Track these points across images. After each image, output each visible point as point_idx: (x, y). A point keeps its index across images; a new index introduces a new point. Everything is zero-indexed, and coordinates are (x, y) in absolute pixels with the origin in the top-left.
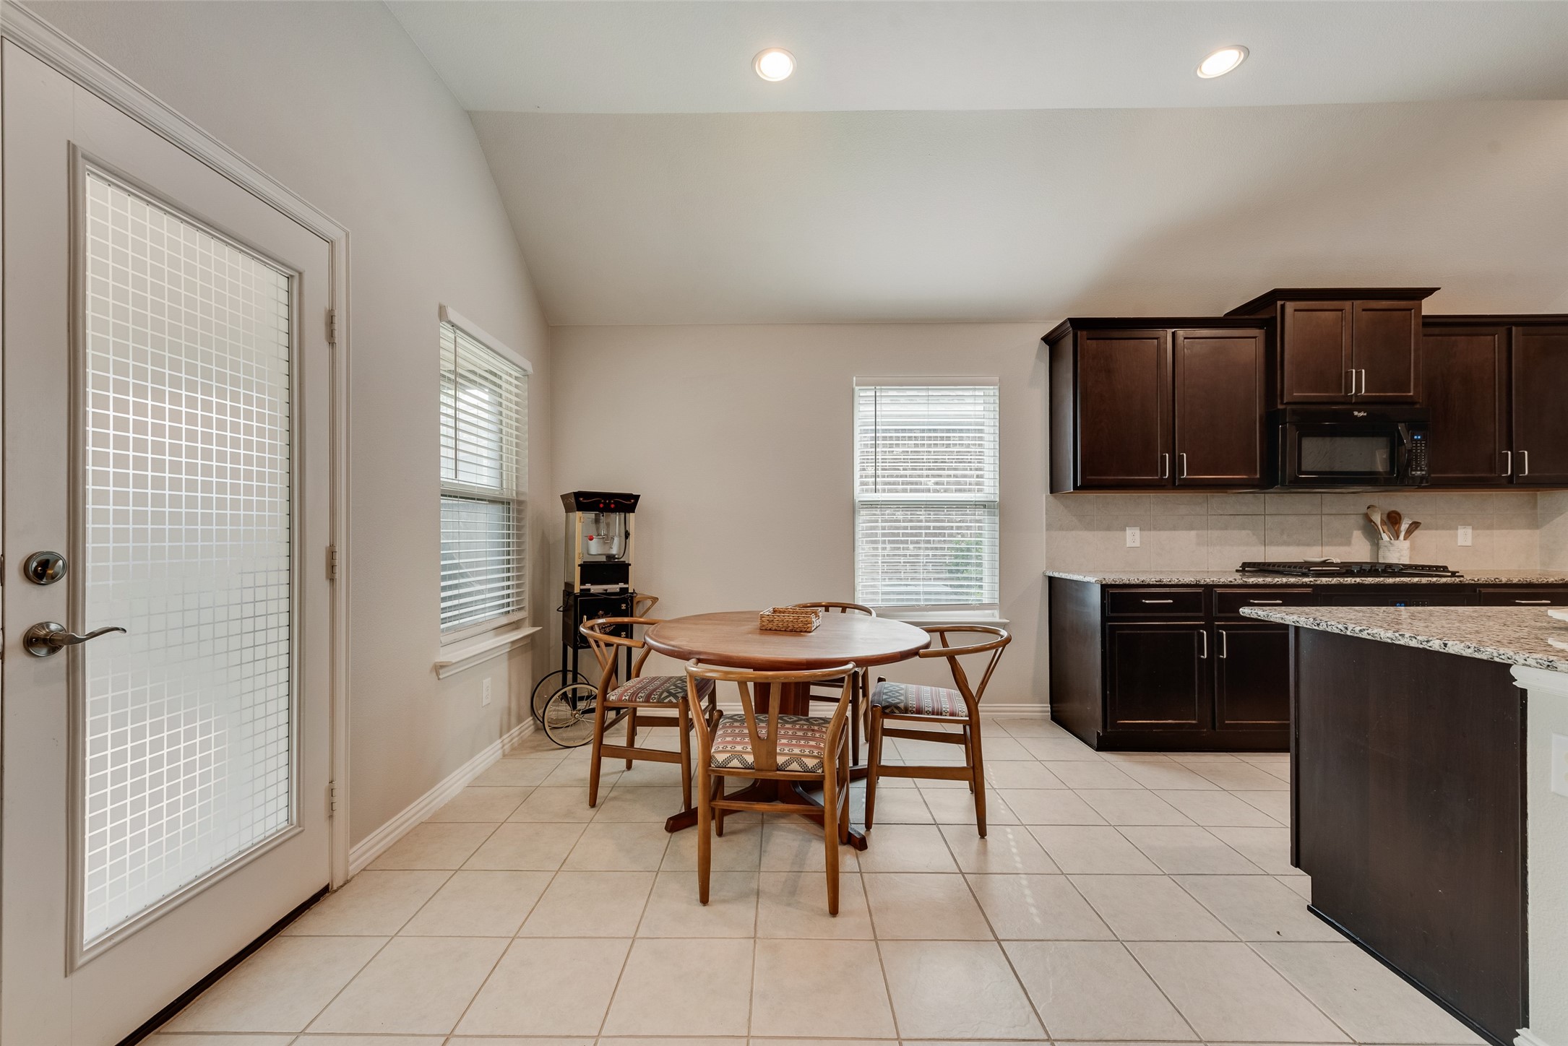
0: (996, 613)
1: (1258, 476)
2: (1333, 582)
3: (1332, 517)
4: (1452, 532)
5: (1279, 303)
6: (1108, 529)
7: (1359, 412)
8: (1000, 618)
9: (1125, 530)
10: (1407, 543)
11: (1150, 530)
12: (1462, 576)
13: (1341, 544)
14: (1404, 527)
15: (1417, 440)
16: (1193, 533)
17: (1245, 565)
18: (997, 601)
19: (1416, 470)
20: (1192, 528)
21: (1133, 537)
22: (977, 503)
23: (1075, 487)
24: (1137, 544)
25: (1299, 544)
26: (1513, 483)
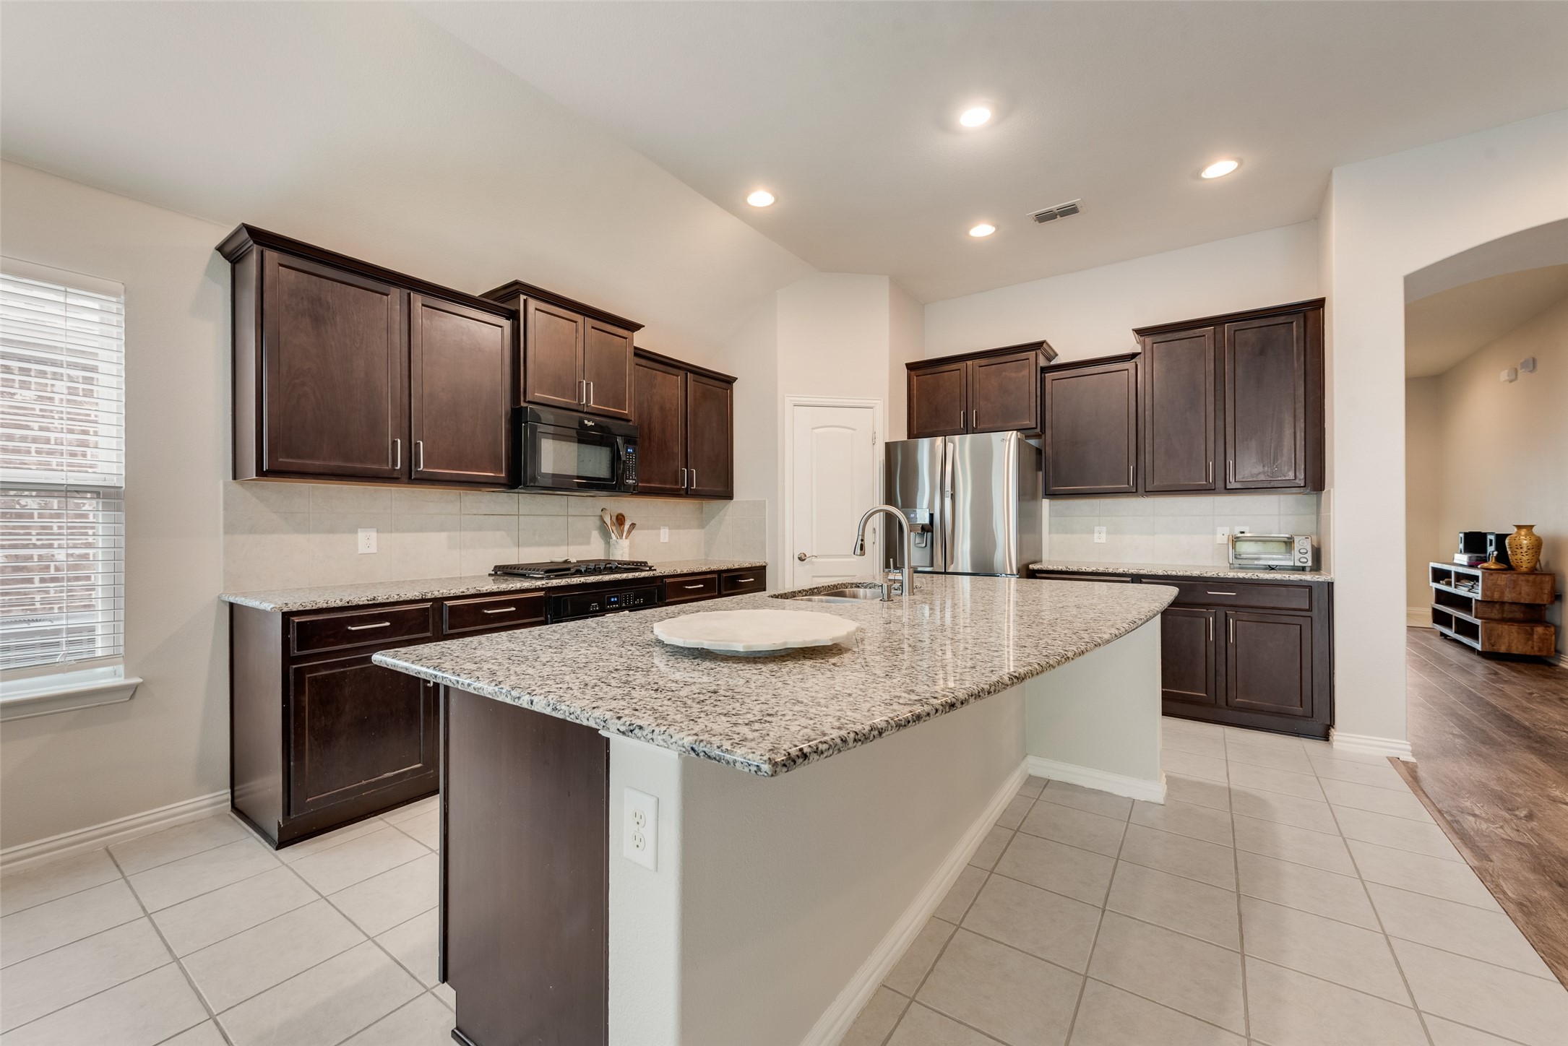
0: (121, 668)
1: (504, 475)
2: (562, 584)
3: (576, 518)
4: (656, 531)
5: (522, 297)
6: (332, 530)
7: (589, 421)
8: (126, 677)
9: (357, 532)
10: (628, 540)
11: (391, 532)
12: (655, 570)
13: (582, 544)
14: (626, 527)
15: (630, 453)
16: (444, 535)
17: (497, 568)
18: (122, 650)
19: (629, 479)
20: (441, 529)
21: (367, 541)
22: (69, 488)
23: (261, 472)
24: (373, 549)
25: (549, 544)
26: (688, 494)
